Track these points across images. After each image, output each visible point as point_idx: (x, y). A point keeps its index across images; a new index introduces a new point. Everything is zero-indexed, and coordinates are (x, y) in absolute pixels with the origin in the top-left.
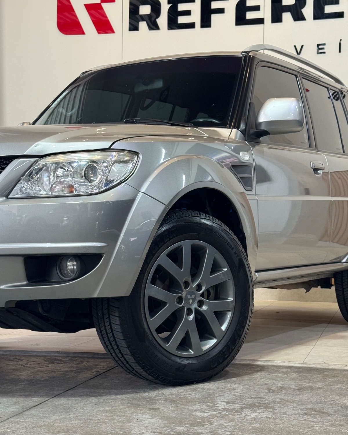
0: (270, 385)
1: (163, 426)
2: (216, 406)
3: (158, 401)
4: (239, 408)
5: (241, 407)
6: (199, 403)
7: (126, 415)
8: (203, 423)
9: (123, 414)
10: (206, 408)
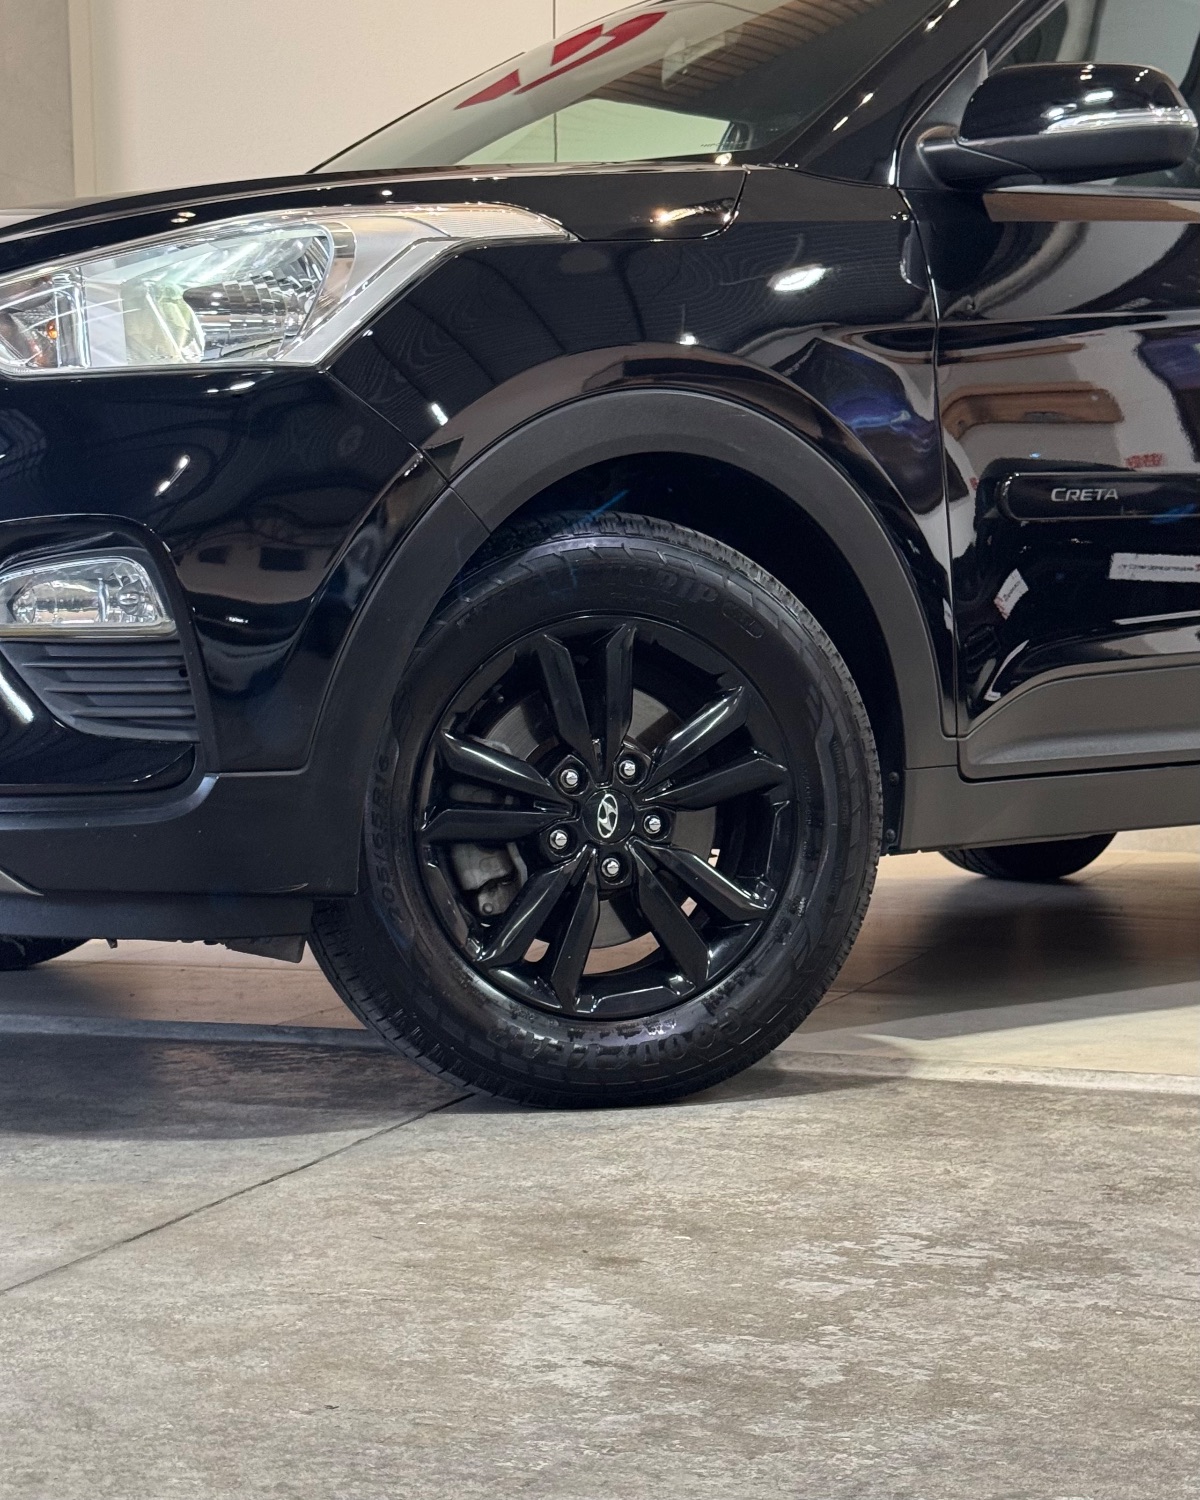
0: (1113, 1169)
1: (643, 1337)
2: (878, 1253)
3: (637, 1229)
4: (975, 1263)
5: (985, 1261)
6: (810, 1239)
7: (493, 1284)
8: (817, 1326)
9: (482, 1281)
10: (834, 1260)
